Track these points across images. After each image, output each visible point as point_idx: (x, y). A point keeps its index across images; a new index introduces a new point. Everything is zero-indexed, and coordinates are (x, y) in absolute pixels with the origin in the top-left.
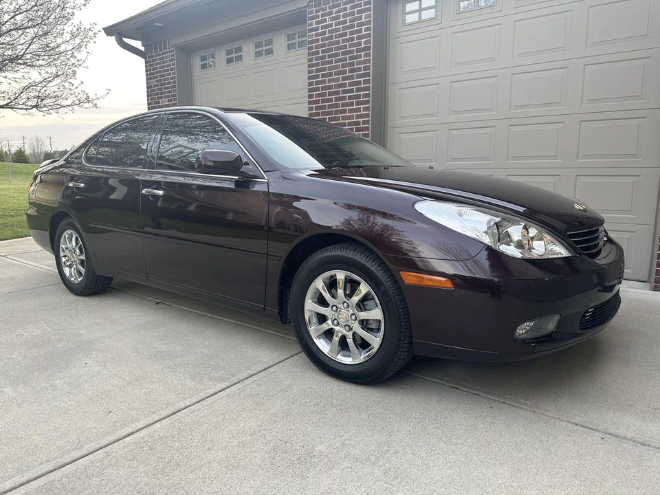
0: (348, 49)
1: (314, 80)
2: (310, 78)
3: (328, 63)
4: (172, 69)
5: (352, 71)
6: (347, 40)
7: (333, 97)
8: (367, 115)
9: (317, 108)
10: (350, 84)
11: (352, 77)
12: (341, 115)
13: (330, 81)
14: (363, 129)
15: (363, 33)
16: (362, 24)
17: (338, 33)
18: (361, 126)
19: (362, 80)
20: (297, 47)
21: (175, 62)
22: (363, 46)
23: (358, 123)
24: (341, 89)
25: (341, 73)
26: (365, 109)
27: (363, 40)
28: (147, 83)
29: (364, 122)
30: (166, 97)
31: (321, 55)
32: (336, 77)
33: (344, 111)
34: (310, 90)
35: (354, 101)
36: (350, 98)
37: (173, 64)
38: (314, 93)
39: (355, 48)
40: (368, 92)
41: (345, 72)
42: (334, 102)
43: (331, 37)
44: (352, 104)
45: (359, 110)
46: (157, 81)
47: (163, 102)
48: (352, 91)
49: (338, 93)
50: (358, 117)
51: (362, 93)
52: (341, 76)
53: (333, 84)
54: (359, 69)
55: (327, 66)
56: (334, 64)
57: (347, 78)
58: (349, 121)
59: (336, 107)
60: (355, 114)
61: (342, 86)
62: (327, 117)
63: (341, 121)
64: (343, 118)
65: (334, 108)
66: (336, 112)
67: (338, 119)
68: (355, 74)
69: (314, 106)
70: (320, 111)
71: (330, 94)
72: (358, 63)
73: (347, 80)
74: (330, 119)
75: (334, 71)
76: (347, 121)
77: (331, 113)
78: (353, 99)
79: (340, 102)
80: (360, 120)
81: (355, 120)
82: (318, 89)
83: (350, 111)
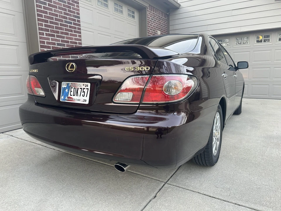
7: (59, 23)
10: (70, 19)
12: (65, 36)
13: (55, 11)
19: (76, 19)
23: (76, 43)
25: (63, 9)
29: (79, 43)
32: (60, 10)
36: (70, 27)
38: (43, 14)
42: (59, 26)
44: (72, 31)
45: (76, 35)
48: (71, 23)
50: (75, 39)
51: (77, 27)
52: (63, 11)
53: (58, 14)
57: (68, 14)
58: (71, 41)
59: (62, 30)
60: (74, 37)
61: (64, 18)
62: (56, 34)
63: (65, 39)
64: (67, 38)
65: (60, 29)
66: (62, 33)
67: (64, 37)
68: (72, 14)
69: (44, 23)
70: (50, 29)
71: (56, 19)
72: (73, 9)
73: (67, 15)
74: (58, 36)
75: (58, 6)
76: (70, 40)
77: (58, 32)
78: (72, 28)
79: (64, 27)
80: (77, 41)
81: (74, 41)
82: (46, 13)
83: (71, 35)
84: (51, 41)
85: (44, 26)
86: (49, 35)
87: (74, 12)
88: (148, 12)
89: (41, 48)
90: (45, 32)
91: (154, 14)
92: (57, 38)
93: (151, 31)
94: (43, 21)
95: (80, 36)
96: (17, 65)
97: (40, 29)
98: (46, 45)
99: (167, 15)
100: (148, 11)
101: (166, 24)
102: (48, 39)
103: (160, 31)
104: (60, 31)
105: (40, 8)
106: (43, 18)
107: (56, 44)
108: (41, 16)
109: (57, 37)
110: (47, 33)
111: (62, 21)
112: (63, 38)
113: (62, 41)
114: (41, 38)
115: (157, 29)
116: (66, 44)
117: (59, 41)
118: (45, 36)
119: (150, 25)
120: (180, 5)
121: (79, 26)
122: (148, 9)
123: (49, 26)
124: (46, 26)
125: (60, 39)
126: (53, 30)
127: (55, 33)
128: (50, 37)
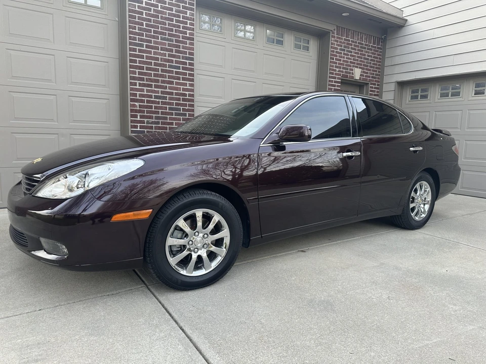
0: (174, 33)
1: (137, 48)
2: (131, 43)
3: (154, 37)
5: (177, 51)
6: (174, 26)
7: (160, 68)
8: (192, 91)
10: (177, 62)
11: (179, 57)
12: (168, 85)
13: (155, 53)
14: (189, 100)
15: (188, 26)
16: (187, 18)
17: (164, 16)
18: (187, 97)
19: (187, 61)
22: (188, 35)
23: (185, 95)
24: (167, 64)
25: (167, 50)
26: (190, 85)
27: (188, 31)
29: (190, 95)
31: (145, 27)
32: (162, 52)
33: (171, 82)
34: (132, 55)
36: (177, 73)
38: (138, 59)
39: (181, 35)
40: (193, 73)
41: (171, 50)
42: (160, 73)
43: (157, 17)
44: (179, 79)
45: (185, 84)
48: (179, 68)
50: (184, 90)
51: (188, 72)
52: (167, 53)
53: (160, 57)
55: (153, 40)
56: (160, 40)
57: (174, 56)
58: (176, 92)
59: (163, 77)
60: (182, 87)
61: (168, 61)
62: (153, 84)
63: (168, 90)
64: (170, 88)
65: (160, 77)
66: (163, 82)
67: (166, 88)
68: (181, 55)
69: (137, 71)
70: (145, 77)
71: (156, 64)
72: (183, 48)
73: (174, 58)
74: (156, 86)
75: (160, 46)
76: (174, 91)
77: (157, 81)
78: (180, 75)
79: (167, 74)
80: (186, 93)
81: (181, 92)
82: (142, 57)
83: (177, 84)
84: (145, 93)
85: (137, 74)
86: (144, 85)
87: (185, 53)
88: (333, 39)
89: (131, 102)
90: (138, 82)
91: (349, 41)
92: (156, 89)
93: (337, 69)
94: (136, 67)
95: (192, 85)
96: (105, 122)
97: (132, 78)
98: (138, 98)
99: (382, 39)
100: (333, 37)
101: (379, 55)
102: (142, 90)
103: (360, 68)
104: (160, 79)
105: (133, 51)
106: (138, 64)
107: (153, 97)
108: (135, 61)
109: (155, 88)
110: (141, 82)
111: (165, 65)
112: (164, 89)
113: (162, 92)
114: (132, 89)
115: (353, 66)
116: (168, 96)
117: (158, 92)
118: (138, 87)
119: (336, 59)
120: (406, 20)
121: (192, 71)
122: (333, 33)
123: (145, 74)
124: (140, 73)
125: (160, 90)
126: (150, 79)
127: (152, 82)
128: (145, 88)
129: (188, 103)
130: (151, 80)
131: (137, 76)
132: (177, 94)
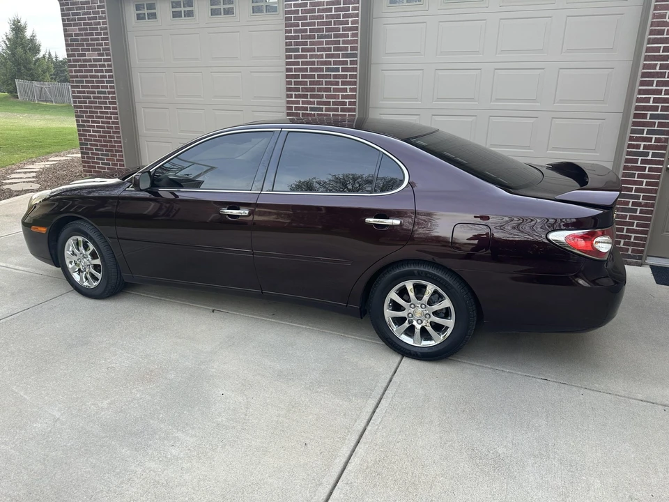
0: (333, 26)
1: (293, 54)
2: (287, 50)
3: (310, 37)
4: (101, 18)
5: (336, 49)
6: (333, 17)
7: (316, 74)
8: (354, 97)
9: (296, 83)
10: (335, 63)
11: (338, 56)
12: (324, 93)
13: (311, 56)
14: (349, 110)
15: (351, 12)
16: (350, 2)
17: (321, 7)
18: (347, 106)
19: (348, 60)
20: (265, 11)
21: (105, 9)
22: (350, 25)
23: (344, 103)
24: (324, 67)
25: (324, 49)
26: (352, 90)
27: (350, 19)
28: (65, 30)
29: (350, 103)
30: (94, 50)
31: (300, 27)
32: (318, 53)
33: (328, 89)
34: (288, 64)
35: (340, 80)
36: (335, 77)
37: (103, 12)
38: (293, 67)
39: (341, 26)
40: (355, 73)
41: (329, 49)
42: (316, 79)
43: (313, 11)
44: (337, 84)
45: (345, 90)
46: (80, 30)
47: (89, 55)
48: (337, 70)
49: (321, 70)
50: (343, 97)
51: (348, 73)
52: (324, 53)
53: (316, 60)
54: (346, 49)
55: (309, 40)
56: (316, 40)
57: (332, 56)
58: (334, 100)
59: (319, 85)
60: (341, 94)
61: (326, 63)
62: (309, 93)
63: (325, 100)
64: (327, 97)
65: (316, 85)
66: (319, 90)
67: (322, 97)
68: (341, 53)
69: (293, 80)
70: (301, 87)
71: (311, 70)
72: (344, 42)
73: (332, 58)
74: (312, 96)
75: (316, 47)
76: (331, 100)
77: (313, 90)
78: (339, 78)
79: (324, 80)
80: (346, 100)
81: (340, 100)
82: (297, 63)
83: (335, 90)
84: (301, 105)
85: (293, 84)
86: (300, 96)
90: (293, 93)
92: (311, 100)
94: (292, 76)
95: (355, 90)
97: (288, 89)
98: (294, 111)
102: (298, 102)
104: (316, 87)
105: (289, 59)
106: (293, 73)
107: (309, 109)
108: (291, 70)
109: (310, 98)
110: (297, 93)
112: (320, 98)
113: (319, 103)
116: (324, 107)
117: (313, 103)
118: (293, 99)
121: (353, 72)
123: (301, 83)
125: (316, 100)
126: (305, 88)
128: (301, 100)
129: (347, 114)
130: (307, 90)
131: (293, 86)
132: (334, 103)
